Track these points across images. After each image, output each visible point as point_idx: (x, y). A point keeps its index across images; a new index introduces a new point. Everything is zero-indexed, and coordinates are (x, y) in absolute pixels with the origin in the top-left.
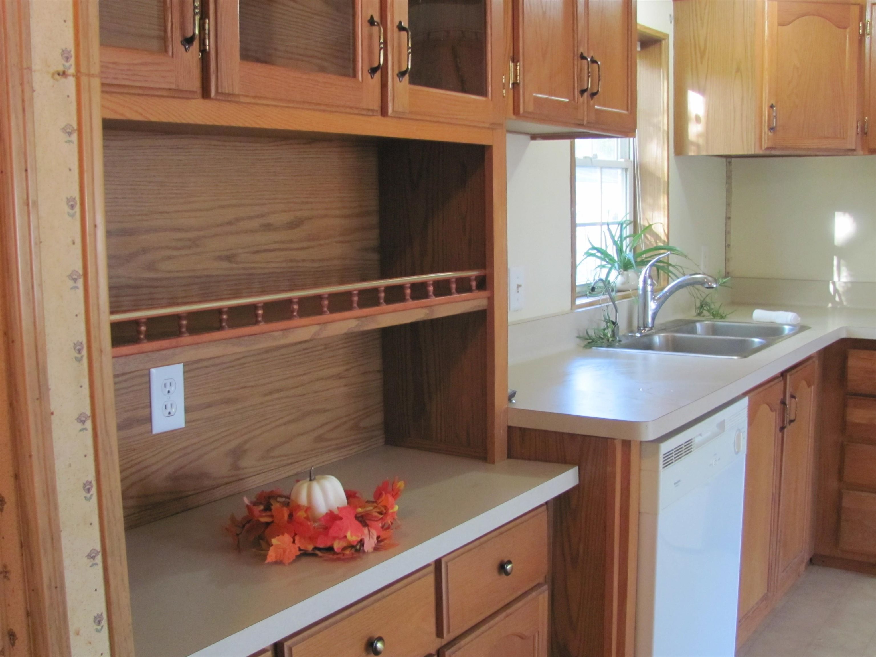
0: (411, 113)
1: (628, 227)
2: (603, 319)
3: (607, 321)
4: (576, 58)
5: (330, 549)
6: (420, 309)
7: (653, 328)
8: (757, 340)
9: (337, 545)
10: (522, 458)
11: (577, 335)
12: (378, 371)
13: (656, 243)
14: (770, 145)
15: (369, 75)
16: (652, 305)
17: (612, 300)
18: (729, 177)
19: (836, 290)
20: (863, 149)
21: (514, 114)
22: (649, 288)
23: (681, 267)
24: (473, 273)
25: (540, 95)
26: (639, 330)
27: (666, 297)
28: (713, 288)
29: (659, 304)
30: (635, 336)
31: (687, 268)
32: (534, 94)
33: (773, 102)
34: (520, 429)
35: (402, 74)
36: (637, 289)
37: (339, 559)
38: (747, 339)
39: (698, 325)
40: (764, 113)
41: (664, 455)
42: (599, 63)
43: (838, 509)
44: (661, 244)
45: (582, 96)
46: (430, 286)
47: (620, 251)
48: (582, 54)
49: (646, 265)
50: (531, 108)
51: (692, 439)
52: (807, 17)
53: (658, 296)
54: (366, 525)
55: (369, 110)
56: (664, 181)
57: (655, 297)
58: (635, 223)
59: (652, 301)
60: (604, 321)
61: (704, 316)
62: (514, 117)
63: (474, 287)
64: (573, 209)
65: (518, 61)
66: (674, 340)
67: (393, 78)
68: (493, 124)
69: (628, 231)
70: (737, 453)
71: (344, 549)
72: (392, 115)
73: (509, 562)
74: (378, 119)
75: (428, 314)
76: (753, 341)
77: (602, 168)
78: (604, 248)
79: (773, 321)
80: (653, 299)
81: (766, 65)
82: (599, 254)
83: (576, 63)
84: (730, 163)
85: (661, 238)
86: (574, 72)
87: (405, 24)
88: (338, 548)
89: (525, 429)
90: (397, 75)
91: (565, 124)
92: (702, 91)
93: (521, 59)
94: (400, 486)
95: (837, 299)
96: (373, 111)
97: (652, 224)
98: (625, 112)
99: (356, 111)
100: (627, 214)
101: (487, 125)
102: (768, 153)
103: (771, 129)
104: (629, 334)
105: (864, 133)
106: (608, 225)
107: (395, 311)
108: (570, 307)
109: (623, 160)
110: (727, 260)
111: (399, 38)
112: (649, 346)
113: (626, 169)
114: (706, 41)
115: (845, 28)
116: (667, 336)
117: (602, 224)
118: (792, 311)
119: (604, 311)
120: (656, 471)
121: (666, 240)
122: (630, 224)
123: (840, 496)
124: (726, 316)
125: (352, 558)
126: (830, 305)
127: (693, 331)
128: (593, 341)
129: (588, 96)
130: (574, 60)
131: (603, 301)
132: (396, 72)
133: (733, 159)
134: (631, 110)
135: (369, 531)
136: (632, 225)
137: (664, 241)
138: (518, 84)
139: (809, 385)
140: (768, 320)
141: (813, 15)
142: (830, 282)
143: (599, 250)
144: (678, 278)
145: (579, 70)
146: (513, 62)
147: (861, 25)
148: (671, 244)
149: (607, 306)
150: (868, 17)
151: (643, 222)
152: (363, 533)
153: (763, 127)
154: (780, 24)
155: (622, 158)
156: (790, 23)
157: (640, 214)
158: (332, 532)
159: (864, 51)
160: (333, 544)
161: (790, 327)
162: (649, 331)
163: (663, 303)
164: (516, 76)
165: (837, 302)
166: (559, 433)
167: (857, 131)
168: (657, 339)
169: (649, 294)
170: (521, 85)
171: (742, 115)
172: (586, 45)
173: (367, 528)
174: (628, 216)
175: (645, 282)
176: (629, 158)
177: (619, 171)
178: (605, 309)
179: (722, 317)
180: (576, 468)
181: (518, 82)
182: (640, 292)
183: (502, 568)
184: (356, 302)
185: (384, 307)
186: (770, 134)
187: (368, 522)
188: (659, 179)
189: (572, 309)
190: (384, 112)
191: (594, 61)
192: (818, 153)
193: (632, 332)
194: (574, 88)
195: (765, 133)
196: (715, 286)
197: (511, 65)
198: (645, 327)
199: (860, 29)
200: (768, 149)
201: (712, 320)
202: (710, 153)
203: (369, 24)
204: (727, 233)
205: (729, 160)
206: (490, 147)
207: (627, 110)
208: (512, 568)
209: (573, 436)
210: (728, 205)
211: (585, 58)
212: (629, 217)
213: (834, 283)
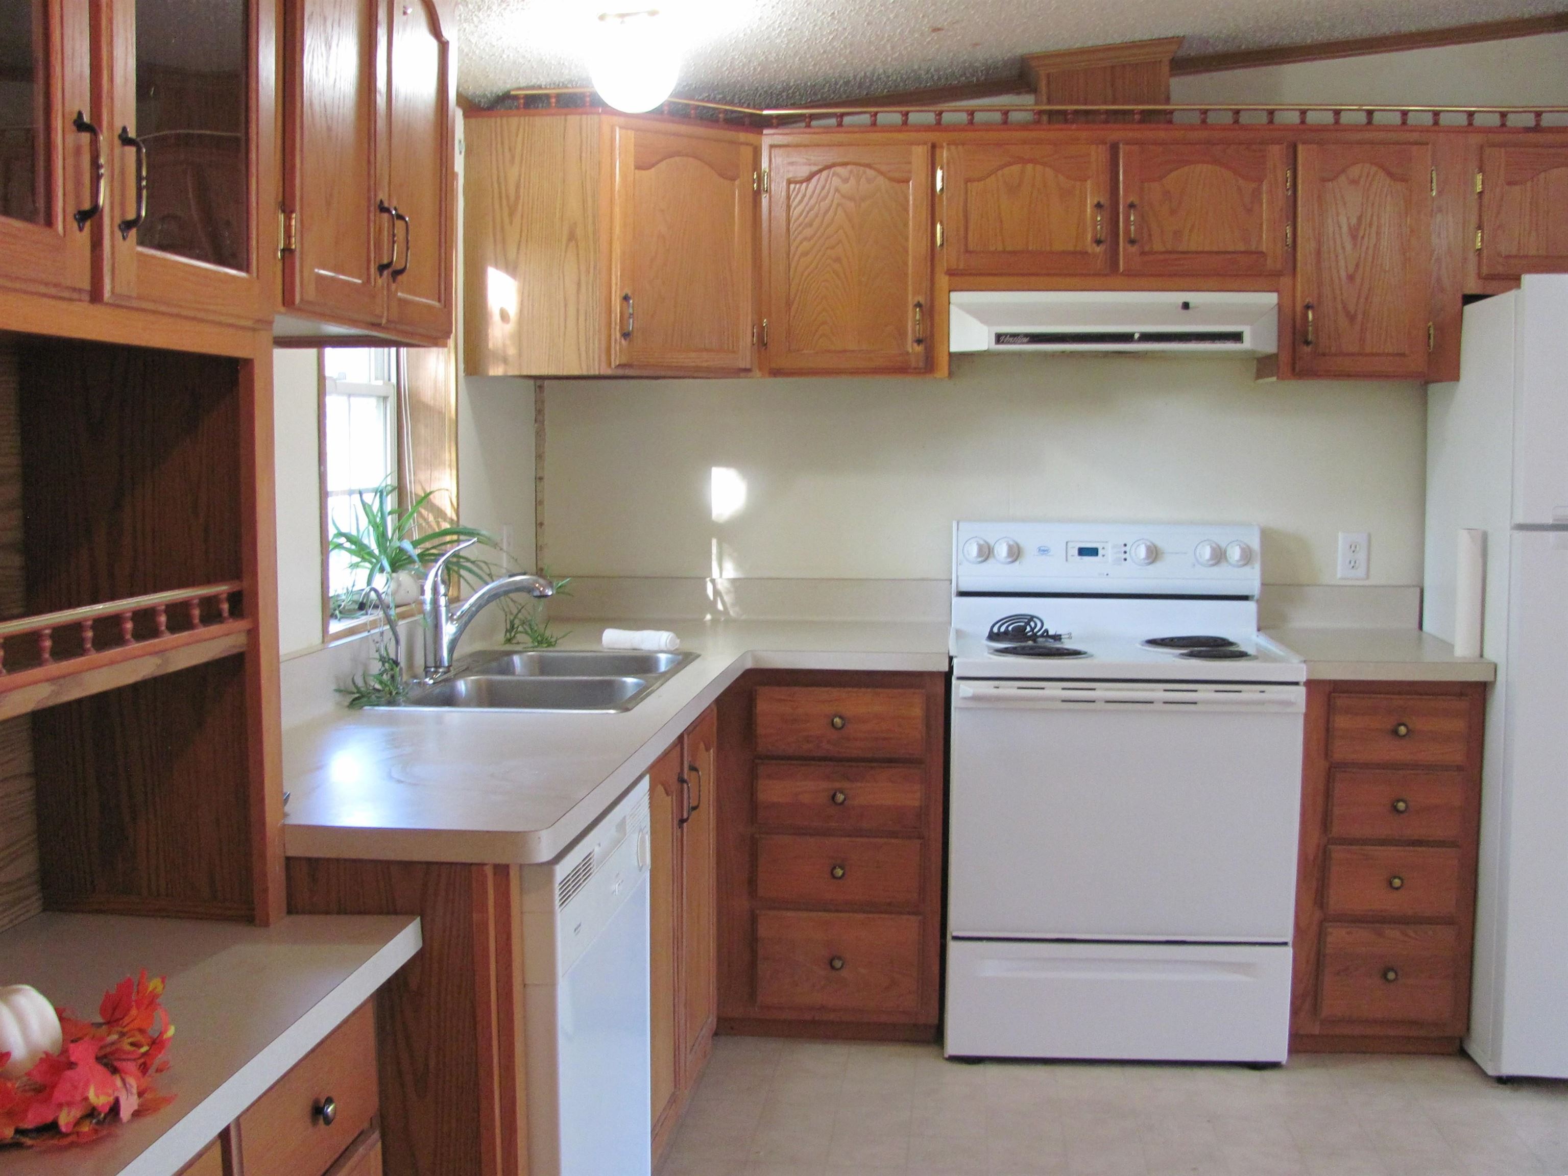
0: (139, 298)
1: (389, 497)
2: (377, 656)
3: (383, 660)
4: (372, 209)
5: (51, 1128)
6: (148, 657)
7: (451, 668)
8: (630, 680)
9: (65, 1119)
10: (313, 912)
11: (334, 687)
12: (28, 775)
13: (438, 523)
14: (624, 360)
15: (75, 225)
16: (449, 630)
17: (389, 621)
18: (539, 412)
19: (716, 592)
20: (760, 369)
21: (284, 304)
22: (443, 601)
23: (485, 562)
24: (222, 589)
25: (322, 272)
26: (427, 673)
27: (471, 615)
28: (547, 596)
29: (460, 628)
30: (425, 684)
31: (496, 565)
32: (316, 270)
33: (628, 291)
34: (309, 860)
35: (127, 226)
36: (423, 603)
37: (72, 1145)
38: (613, 678)
39: (516, 659)
40: (613, 308)
41: (560, 884)
42: (407, 219)
43: (753, 940)
44: (446, 526)
45: (381, 275)
46: (161, 615)
47: (382, 538)
48: (381, 202)
49: (436, 561)
50: (311, 293)
51: (590, 854)
52: (677, 159)
53: (459, 613)
54: (115, 1070)
55: (74, 290)
56: (450, 419)
57: (452, 615)
58: (400, 489)
59: (449, 622)
60: (380, 660)
61: (518, 643)
62: (283, 309)
63: (226, 614)
64: (322, 468)
65: (292, 212)
66: (491, 686)
67: (112, 233)
68: (259, 321)
69: (390, 503)
70: (640, 869)
71: (78, 1122)
72: (111, 301)
73: (329, 1101)
74: (84, 307)
75: (160, 665)
76: (624, 682)
77: (349, 396)
78: (354, 533)
79: (636, 646)
80: (450, 619)
81: (617, 230)
82: (348, 545)
83: (372, 217)
84: (541, 387)
85: (445, 514)
86: (369, 234)
87: (132, 134)
88: (67, 1124)
89: (317, 860)
90: (120, 226)
91: (353, 322)
92: (511, 268)
93: (298, 208)
94: (155, 988)
95: (720, 607)
96: (80, 291)
97: (431, 493)
98: (435, 303)
99: (53, 291)
100: (387, 476)
101: (249, 323)
102: (620, 372)
103: (626, 335)
104: (415, 681)
105: (762, 343)
106: (361, 494)
107: (112, 663)
108: (320, 641)
109: (380, 383)
110: (539, 548)
111: (123, 157)
112: (449, 700)
113: (385, 398)
114: (518, 187)
115: (733, 179)
116: (477, 680)
117: (351, 493)
118: (667, 630)
119: (377, 642)
120: (550, 914)
121: (455, 518)
122: (391, 491)
123: (753, 919)
124: (556, 641)
125: (94, 1141)
126: (709, 617)
127: (508, 669)
128: (362, 696)
129: (388, 274)
130: (369, 212)
131: (374, 624)
132: (118, 221)
133: (546, 382)
134: (445, 302)
135: (123, 1080)
136: (396, 493)
137: (452, 520)
138: (291, 251)
139: (707, 750)
140: (628, 645)
141: (687, 155)
142: (708, 579)
143: (349, 538)
144: (487, 584)
145: (377, 229)
146: (284, 211)
147: (755, 176)
148: (465, 523)
149: (382, 633)
150: (765, 165)
151: (414, 488)
152: (116, 1089)
153: (613, 330)
154: (638, 167)
155: (377, 379)
156: (653, 166)
157: (410, 476)
158: (58, 1095)
159: (760, 217)
160: (57, 1117)
161: (669, 656)
162: (445, 673)
163: (466, 624)
164: (288, 236)
165: (720, 611)
166: (381, 861)
167: (753, 341)
168: (462, 686)
169: (443, 610)
170: (297, 254)
171: (578, 311)
172: (387, 189)
173: (118, 1075)
174: (389, 478)
175: (435, 590)
176: (389, 380)
177: (373, 401)
178: (378, 638)
179: (550, 644)
180: (418, 920)
181: (293, 247)
182: (428, 607)
183: (317, 1111)
184: (48, 650)
185: (94, 657)
186: (623, 342)
187: (117, 1064)
188: (441, 414)
189: (323, 642)
190: (96, 295)
191: (401, 217)
192: (696, 375)
193: (415, 677)
194: (369, 261)
195: (616, 340)
196: (550, 593)
197: (282, 217)
198: (438, 664)
199: (754, 183)
200: (620, 366)
201: (535, 649)
202: (525, 373)
203: (74, 128)
204: (539, 503)
205: (539, 382)
206: (247, 363)
207: (439, 301)
208: (335, 1110)
209: (407, 866)
210: (539, 457)
211: (388, 211)
212: (391, 481)
213: (713, 581)
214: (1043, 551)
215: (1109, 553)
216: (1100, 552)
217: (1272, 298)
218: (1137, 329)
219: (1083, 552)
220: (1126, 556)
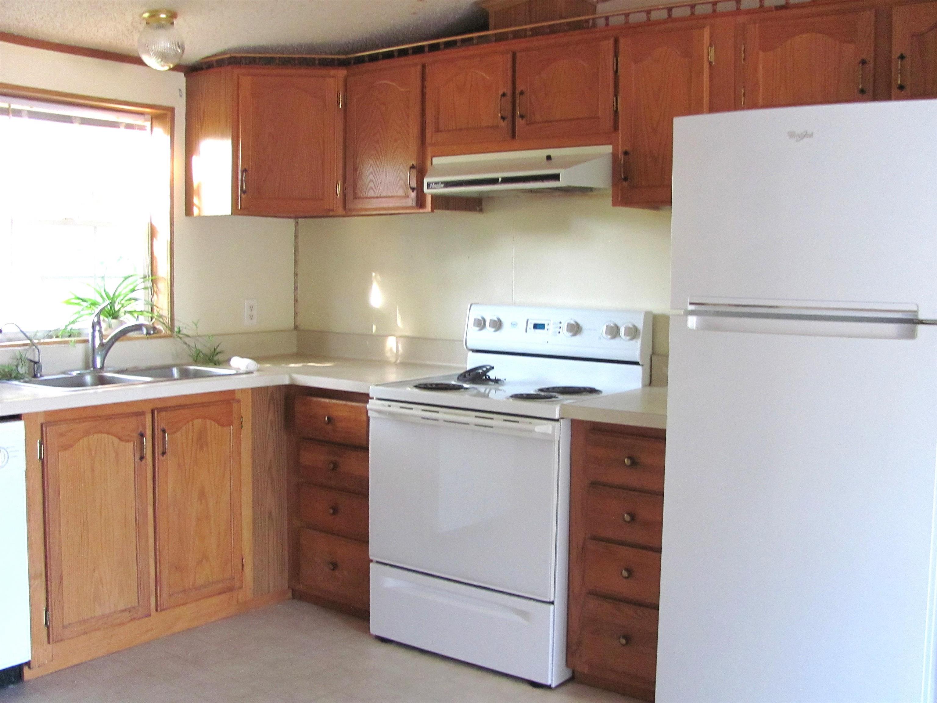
18: (297, 237)
33: (246, 167)
40: (239, 177)
81: (240, 133)
103: (244, 192)
110: (296, 314)
123: (300, 534)
186: (243, 196)
195: (239, 195)
200: (242, 209)
204: (296, 289)
210: (296, 262)
214: (514, 325)
215: (551, 328)
216: (546, 327)
217: (608, 149)
218: (499, 175)
219: (536, 326)
220: (561, 330)
